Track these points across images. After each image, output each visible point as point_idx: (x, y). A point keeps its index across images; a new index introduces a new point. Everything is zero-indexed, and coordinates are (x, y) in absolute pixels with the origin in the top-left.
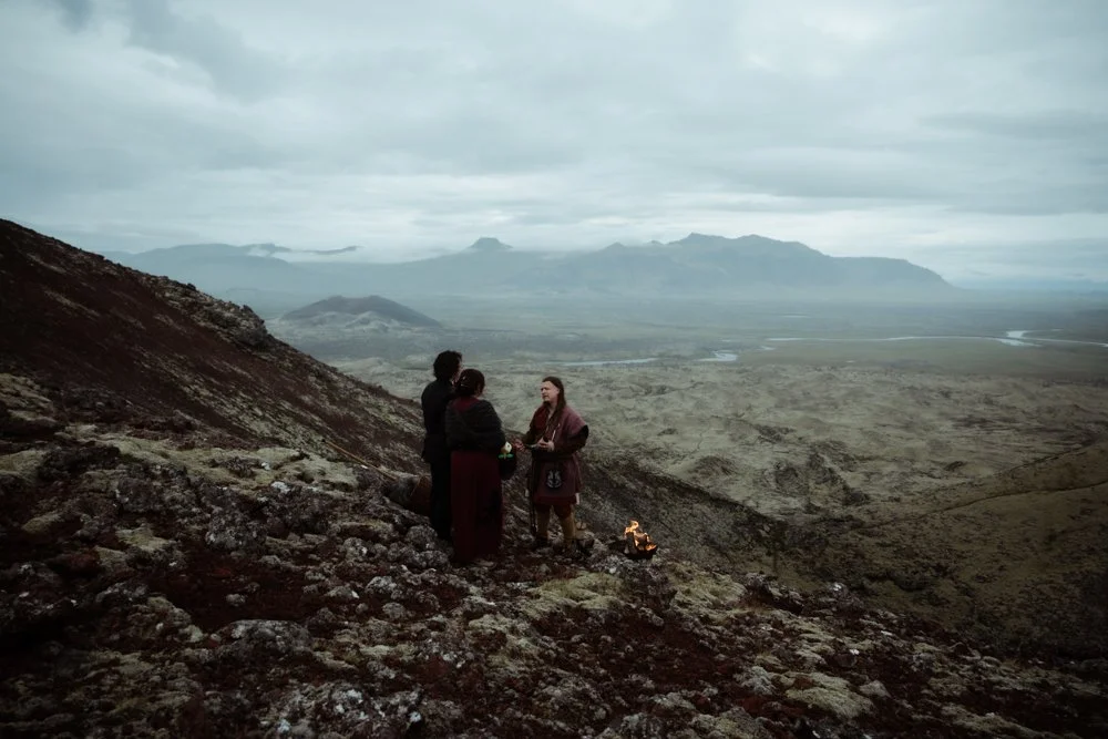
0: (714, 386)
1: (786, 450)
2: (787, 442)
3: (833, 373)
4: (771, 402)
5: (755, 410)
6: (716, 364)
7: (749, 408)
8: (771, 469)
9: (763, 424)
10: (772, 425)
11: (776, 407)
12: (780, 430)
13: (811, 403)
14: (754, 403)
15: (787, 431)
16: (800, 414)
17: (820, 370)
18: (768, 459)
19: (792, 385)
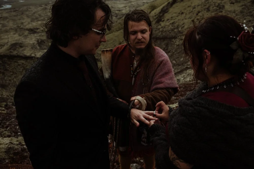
0: (6, 18)
1: (38, 35)
2: (38, 33)
3: (46, 7)
4: (29, 20)
5: (24, 24)
6: (5, 9)
7: (22, 23)
8: (36, 42)
9: (29, 28)
10: (32, 28)
11: (31, 21)
12: (35, 29)
13: (42, 18)
14: (23, 21)
15: (37, 29)
16: (40, 22)
17: (42, 7)
18: (33, 40)
19: (34, 13)
